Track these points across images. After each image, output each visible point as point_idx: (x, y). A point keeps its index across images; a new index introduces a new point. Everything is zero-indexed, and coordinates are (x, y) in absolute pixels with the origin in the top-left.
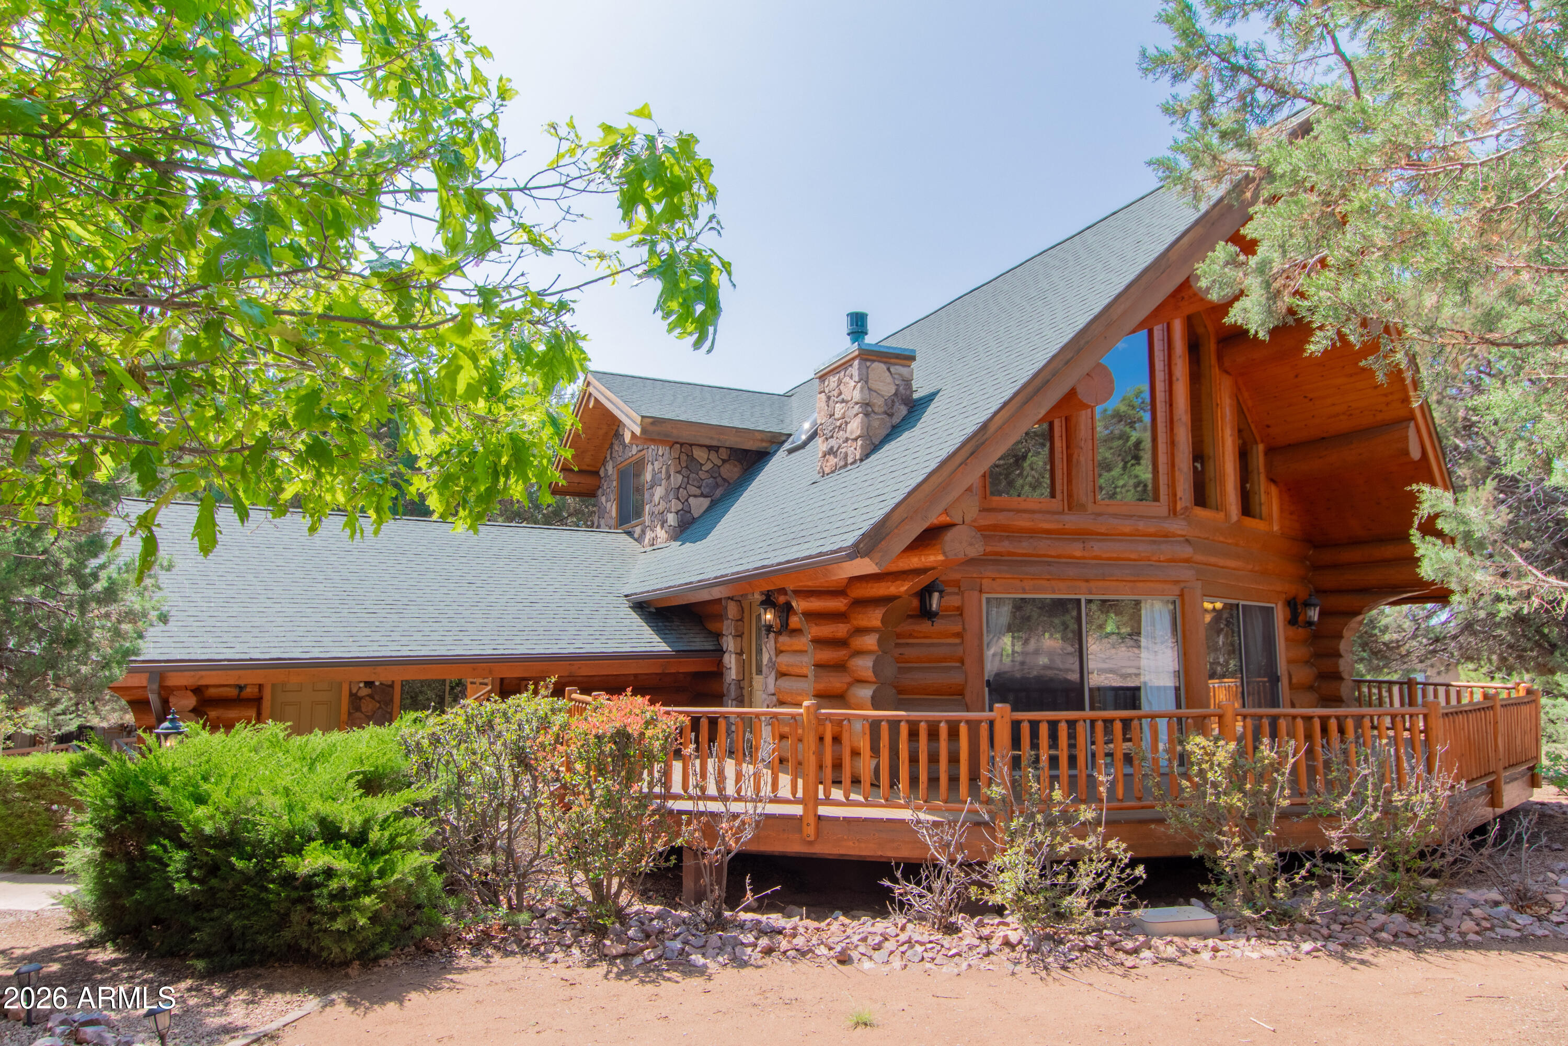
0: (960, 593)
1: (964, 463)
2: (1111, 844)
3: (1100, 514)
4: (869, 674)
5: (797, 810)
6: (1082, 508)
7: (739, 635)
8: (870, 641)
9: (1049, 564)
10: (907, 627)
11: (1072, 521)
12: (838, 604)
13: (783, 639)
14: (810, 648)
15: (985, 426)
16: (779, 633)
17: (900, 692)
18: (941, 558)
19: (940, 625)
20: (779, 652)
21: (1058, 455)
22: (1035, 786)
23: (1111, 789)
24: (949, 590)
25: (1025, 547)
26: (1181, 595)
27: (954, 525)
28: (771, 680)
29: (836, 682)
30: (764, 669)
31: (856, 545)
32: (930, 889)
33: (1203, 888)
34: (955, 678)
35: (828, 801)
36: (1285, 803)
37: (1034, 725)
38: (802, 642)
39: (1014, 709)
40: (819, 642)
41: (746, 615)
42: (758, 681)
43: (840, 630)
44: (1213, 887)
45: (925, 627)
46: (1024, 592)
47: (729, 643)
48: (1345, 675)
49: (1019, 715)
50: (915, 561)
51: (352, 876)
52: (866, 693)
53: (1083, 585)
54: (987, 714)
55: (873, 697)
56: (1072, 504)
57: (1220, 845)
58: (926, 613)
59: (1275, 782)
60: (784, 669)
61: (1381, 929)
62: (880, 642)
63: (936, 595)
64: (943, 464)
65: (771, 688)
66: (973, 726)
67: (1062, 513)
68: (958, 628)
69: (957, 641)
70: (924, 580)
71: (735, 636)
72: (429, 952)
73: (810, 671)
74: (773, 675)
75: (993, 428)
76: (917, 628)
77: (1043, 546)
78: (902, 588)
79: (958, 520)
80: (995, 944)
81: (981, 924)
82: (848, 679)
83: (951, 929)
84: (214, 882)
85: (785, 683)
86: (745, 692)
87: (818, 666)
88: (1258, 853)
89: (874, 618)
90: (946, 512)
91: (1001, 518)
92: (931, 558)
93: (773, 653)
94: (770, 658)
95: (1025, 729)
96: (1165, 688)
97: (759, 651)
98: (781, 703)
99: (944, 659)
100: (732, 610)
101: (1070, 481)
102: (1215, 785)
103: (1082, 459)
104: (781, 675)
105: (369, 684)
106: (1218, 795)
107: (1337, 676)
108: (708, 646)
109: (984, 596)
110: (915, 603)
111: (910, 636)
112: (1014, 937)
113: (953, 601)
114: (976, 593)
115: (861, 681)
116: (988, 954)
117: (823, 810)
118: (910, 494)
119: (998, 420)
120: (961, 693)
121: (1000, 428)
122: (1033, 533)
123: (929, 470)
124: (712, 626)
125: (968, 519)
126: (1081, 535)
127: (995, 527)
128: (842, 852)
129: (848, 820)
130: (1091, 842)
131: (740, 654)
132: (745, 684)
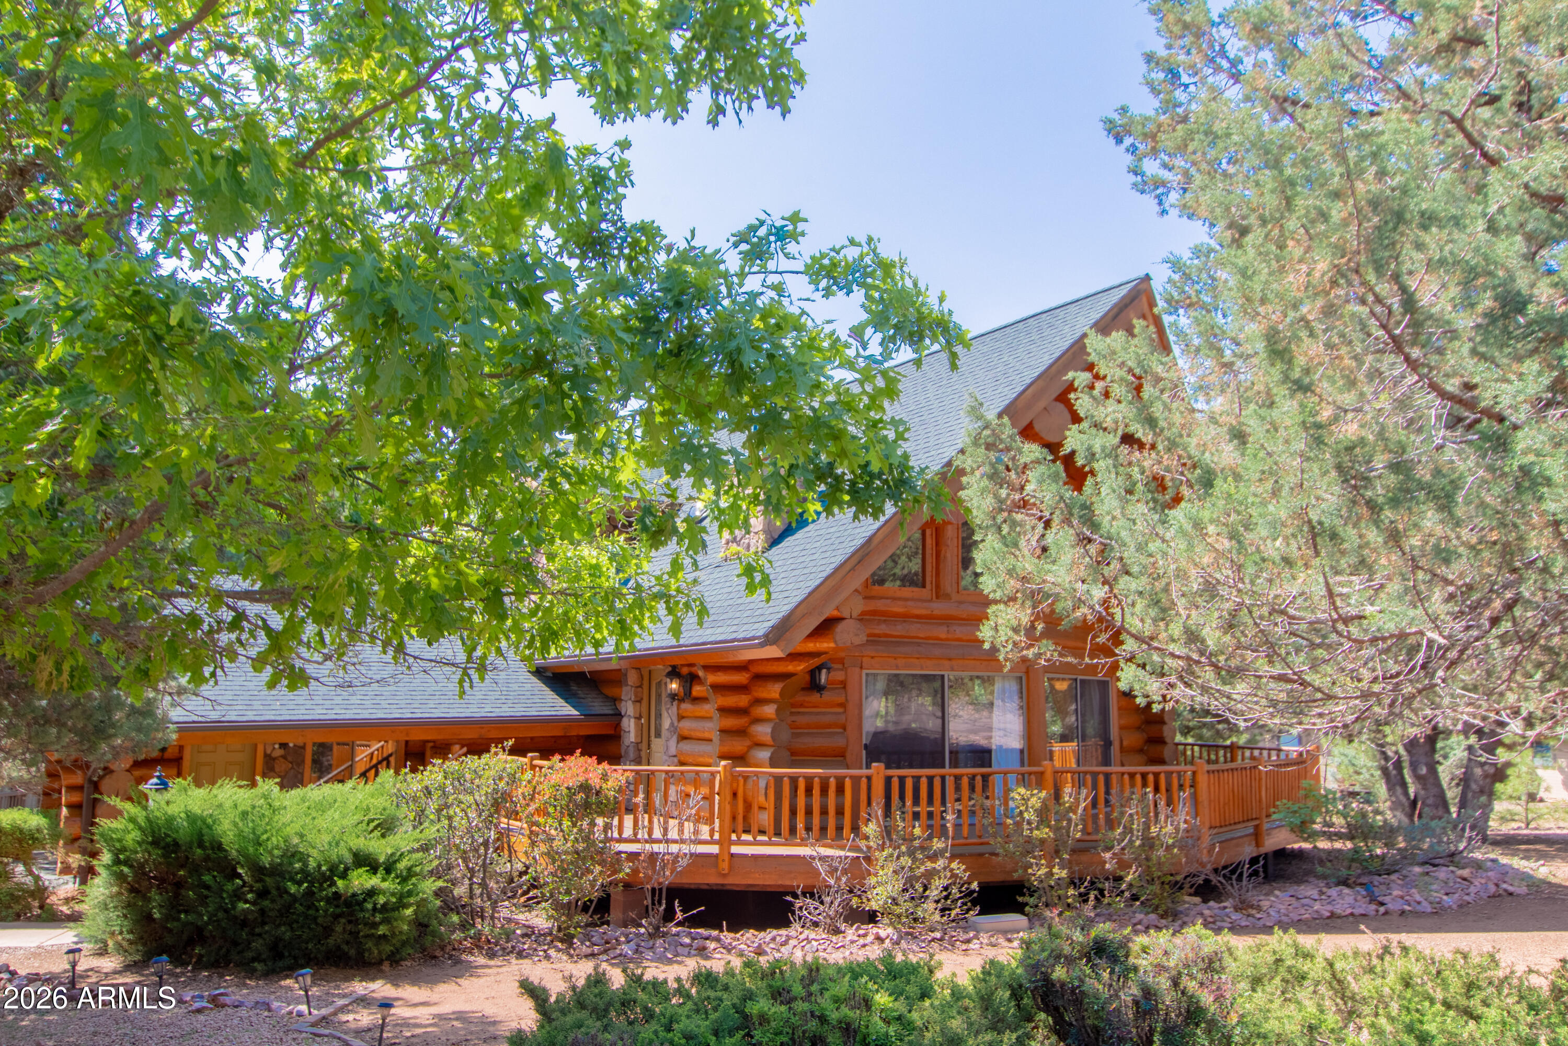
0: (844, 669)
1: (853, 569)
2: (954, 865)
3: (961, 603)
4: (768, 739)
5: (714, 849)
6: (948, 597)
7: (638, 701)
8: (769, 710)
9: (919, 644)
10: (800, 698)
11: (939, 608)
12: (740, 678)
13: (686, 706)
14: (716, 715)
15: (870, 540)
16: (681, 700)
17: (793, 754)
18: (832, 645)
19: (827, 696)
20: (681, 718)
21: (928, 552)
22: (901, 824)
23: (957, 826)
24: (835, 666)
25: (899, 629)
26: (1027, 672)
27: (843, 619)
28: (673, 743)
29: (738, 746)
30: (664, 733)
31: (766, 635)
32: (822, 903)
33: (1020, 899)
34: (839, 742)
35: (740, 842)
36: (1078, 835)
37: (902, 779)
38: (708, 709)
39: (888, 767)
40: (723, 710)
41: (646, 683)
42: (657, 744)
43: (742, 700)
44: (1027, 899)
45: (815, 697)
46: (897, 668)
47: (628, 708)
48: (1168, 740)
49: (891, 772)
50: (811, 646)
51: (393, 894)
52: (764, 755)
53: (946, 663)
54: (865, 771)
55: (771, 758)
56: (939, 594)
57: (1031, 866)
58: (814, 686)
59: (1070, 820)
60: (686, 733)
61: (1139, 923)
62: (777, 711)
63: (824, 671)
64: (837, 570)
65: (673, 750)
66: (856, 780)
67: (931, 600)
68: (842, 699)
69: (841, 710)
70: (816, 662)
71: (635, 702)
72: (435, 957)
73: (715, 736)
74: (675, 738)
75: (876, 541)
76: (807, 699)
77: (915, 629)
78: (800, 667)
79: (846, 614)
80: (870, 938)
81: (858, 929)
82: (748, 743)
83: (837, 931)
84: (266, 903)
85: (686, 746)
86: (643, 754)
87: (723, 731)
88: (1056, 870)
89: (774, 690)
90: (837, 609)
91: (880, 605)
92: (824, 645)
93: (675, 719)
94: (672, 724)
95: (895, 783)
96: (1012, 750)
97: (659, 716)
98: (682, 764)
99: (829, 726)
100: (632, 678)
101: (938, 574)
102: (1029, 823)
103: (949, 555)
104: (683, 738)
105: (283, 746)
106: (1031, 830)
107: (1160, 741)
108: (607, 710)
109: (864, 672)
110: (808, 677)
111: (801, 706)
112: (883, 934)
113: (838, 676)
114: (857, 670)
115: (760, 745)
116: (864, 946)
117: (735, 849)
118: (810, 594)
119: (880, 535)
120: (843, 756)
121: (882, 541)
122: (906, 617)
123: (825, 574)
124: (610, 691)
125: (855, 615)
126: (947, 620)
127: (874, 613)
128: (750, 882)
129: (755, 857)
130: (940, 863)
131: (639, 718)
132: (644, 746)
